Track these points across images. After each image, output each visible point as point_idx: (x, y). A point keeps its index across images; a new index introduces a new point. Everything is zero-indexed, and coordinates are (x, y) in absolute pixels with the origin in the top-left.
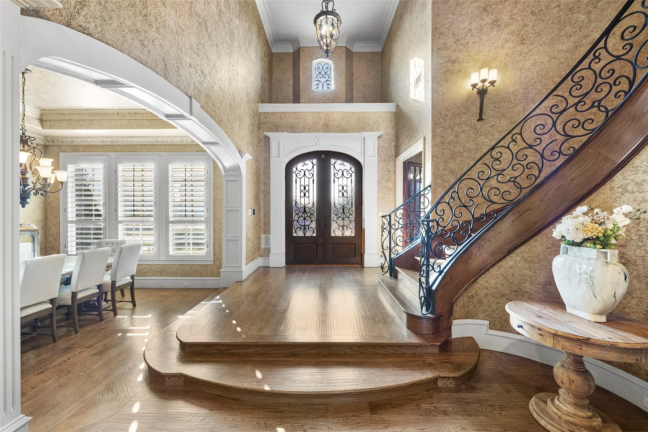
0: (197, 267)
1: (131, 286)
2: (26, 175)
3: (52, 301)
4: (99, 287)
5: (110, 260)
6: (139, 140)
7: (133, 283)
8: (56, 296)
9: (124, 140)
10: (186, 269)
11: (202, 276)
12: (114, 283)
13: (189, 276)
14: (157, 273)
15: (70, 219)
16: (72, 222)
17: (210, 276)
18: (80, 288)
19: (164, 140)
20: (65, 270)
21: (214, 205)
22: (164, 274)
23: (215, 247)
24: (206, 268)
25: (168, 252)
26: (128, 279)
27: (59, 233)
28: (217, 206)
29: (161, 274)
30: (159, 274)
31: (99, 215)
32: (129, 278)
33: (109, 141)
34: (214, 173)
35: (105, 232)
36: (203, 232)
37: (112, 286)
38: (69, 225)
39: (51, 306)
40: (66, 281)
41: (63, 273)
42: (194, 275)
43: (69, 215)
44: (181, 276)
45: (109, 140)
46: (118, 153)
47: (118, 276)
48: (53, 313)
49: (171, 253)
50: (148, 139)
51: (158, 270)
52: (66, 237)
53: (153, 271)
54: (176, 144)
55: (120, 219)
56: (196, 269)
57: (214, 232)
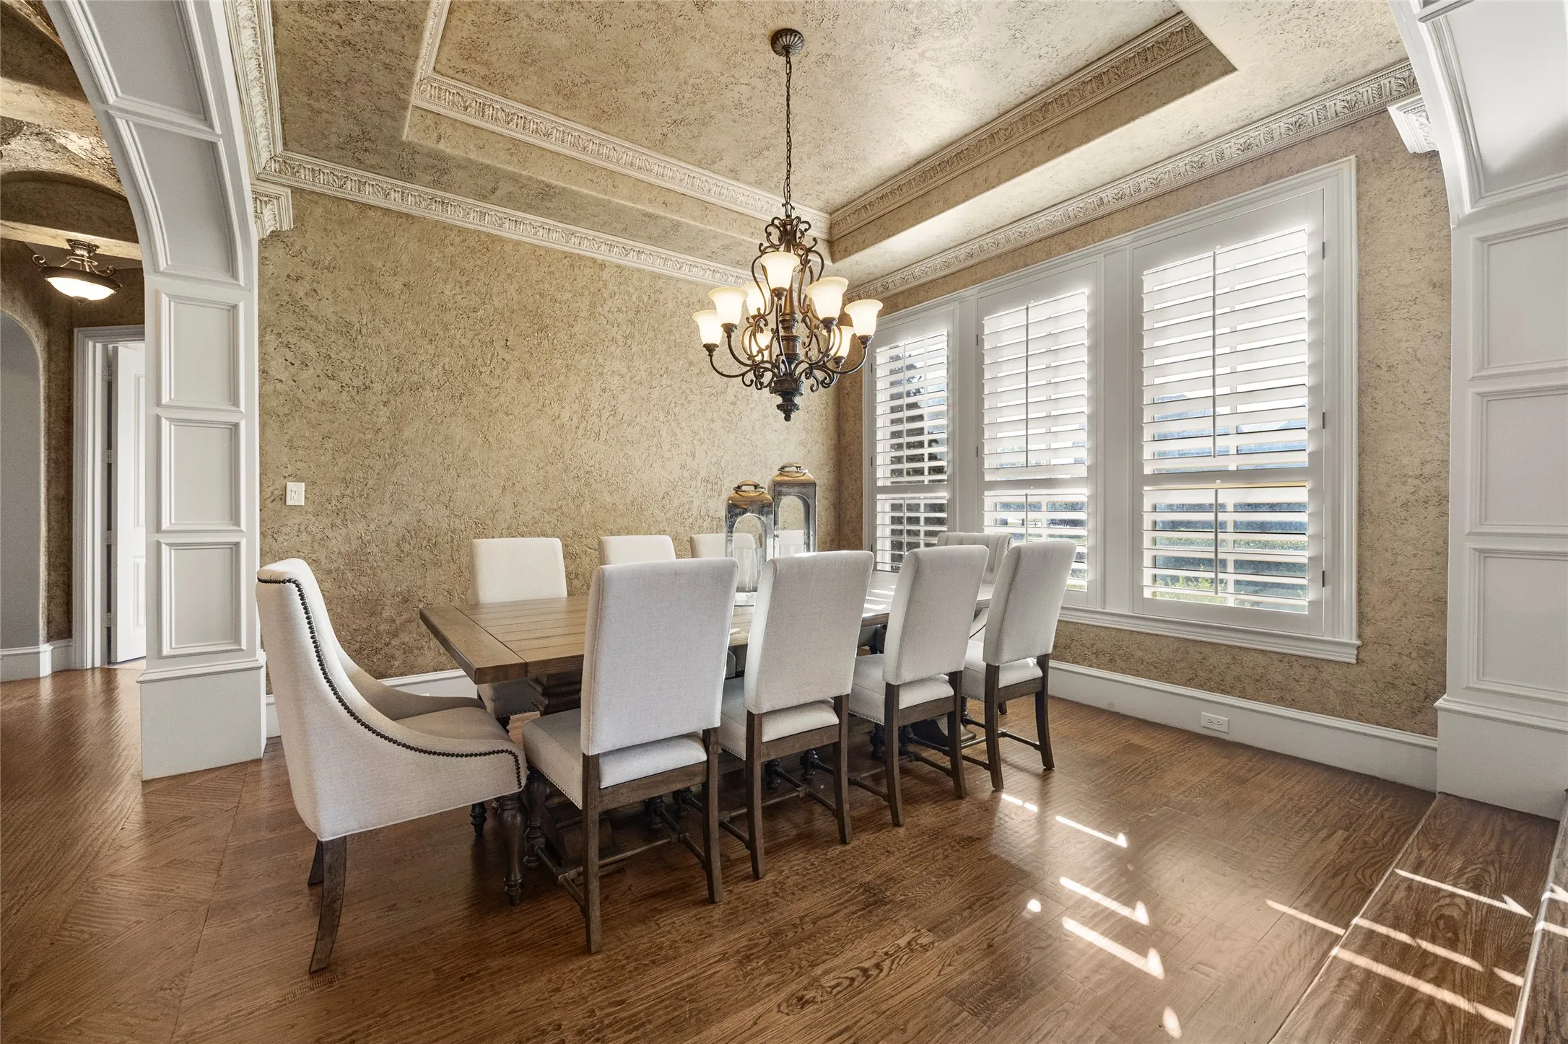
0: (1262, 660)
1: (1039, 691)
2: (794, 331)
3: (838, 704)
4: (955, 679)
5: (985, 594)
6: (1042, 220)
7: (1044, 679)
8: (848, 691)
9: (1000, 236)
10: (1213, 660)
11: (1293, 704)
12: (992, 672)
13: (1224, 692)
14: (1096, 654)
15: (880, 483)
16: (884, 490)
17: (1332, 713)
18: (907, 676)
19: (1127, 187)
20: (872, 609)
21: (1361, 392)
22: (1123, 664)
23: (1366, 585)
24: (1313, 671)
25: (1137, 588)
26: (1030, 669)
27: (860, 516)
28: (1378, 394)
29: (1111, 661)
30: (1105, 659)
31: (939, 470)
32: (1032, 661)
33: (962, 257)
34: (1362, 247)
35: (953, 514)
36: (1302, 518)
37: (987, 682)
38: (879, 497)
39: (835, 720)
40: (873, 640)
41: (864, 615)
42: (1250, 691)
43: (879, 474)
44: (1188, 683)
45: (962, 252)
46: (987, 284)
47: (1006, 655)
48: (840, 742)
49: (1147, 594)
50: (1071, 208)
51: (1100, 645)
52: (874, 527)
53: (1083, 645)
54: (1174, 186)
55: (988, 478)
56: (1260, 670)
57: (1361, 516)
